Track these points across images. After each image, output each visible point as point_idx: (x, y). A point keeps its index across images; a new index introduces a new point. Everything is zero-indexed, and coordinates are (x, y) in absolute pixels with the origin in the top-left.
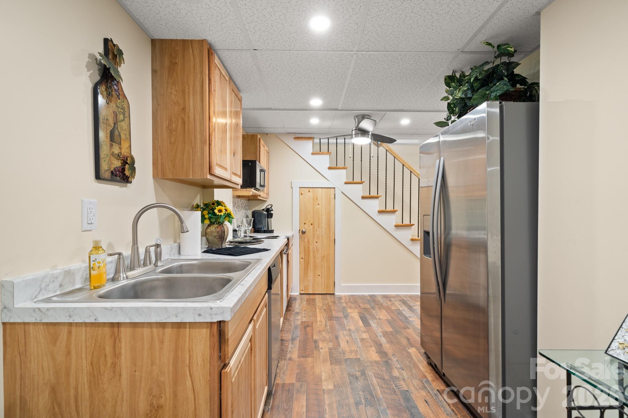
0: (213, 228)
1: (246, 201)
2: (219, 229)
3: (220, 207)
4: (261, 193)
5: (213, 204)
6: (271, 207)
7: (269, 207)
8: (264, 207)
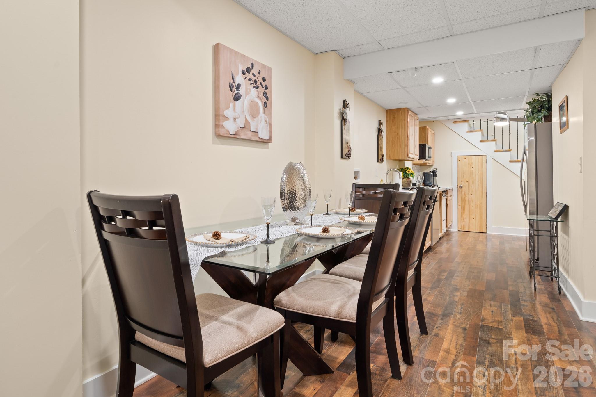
0: (405, 180)
1: (418, 166)
2: (408, 180)
3: (408, 170)
4: (429, 162)
5: (406, 169)
6: (436, 170)
7: (435, 170)
8: (431, 170)
